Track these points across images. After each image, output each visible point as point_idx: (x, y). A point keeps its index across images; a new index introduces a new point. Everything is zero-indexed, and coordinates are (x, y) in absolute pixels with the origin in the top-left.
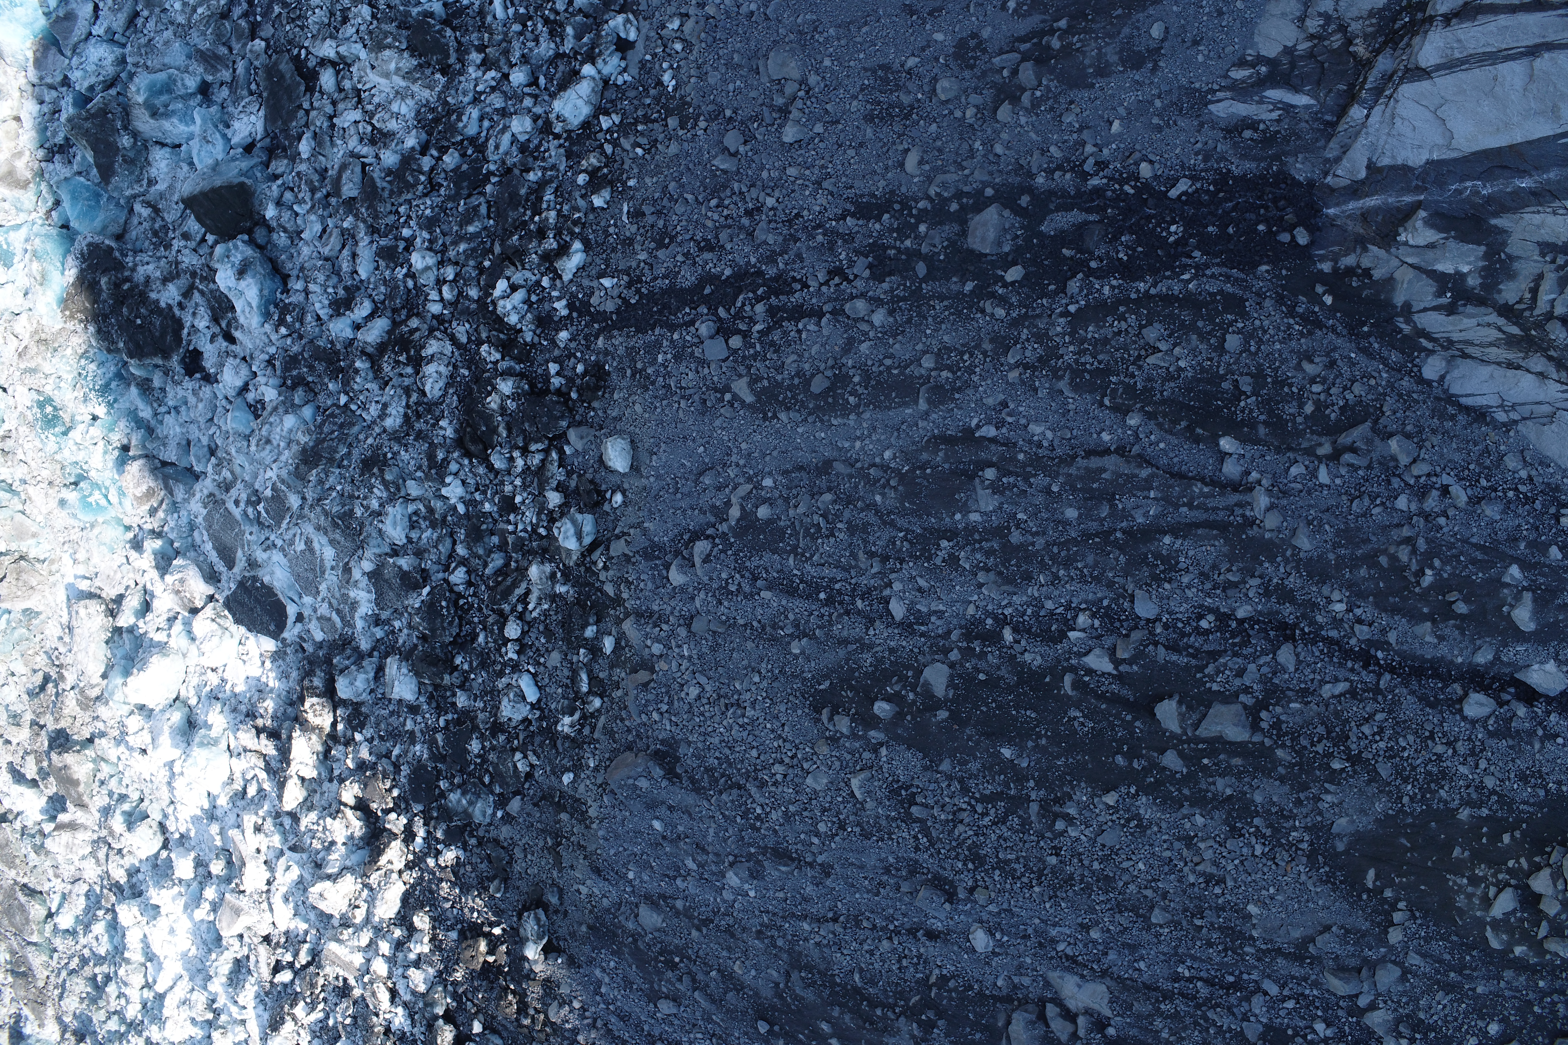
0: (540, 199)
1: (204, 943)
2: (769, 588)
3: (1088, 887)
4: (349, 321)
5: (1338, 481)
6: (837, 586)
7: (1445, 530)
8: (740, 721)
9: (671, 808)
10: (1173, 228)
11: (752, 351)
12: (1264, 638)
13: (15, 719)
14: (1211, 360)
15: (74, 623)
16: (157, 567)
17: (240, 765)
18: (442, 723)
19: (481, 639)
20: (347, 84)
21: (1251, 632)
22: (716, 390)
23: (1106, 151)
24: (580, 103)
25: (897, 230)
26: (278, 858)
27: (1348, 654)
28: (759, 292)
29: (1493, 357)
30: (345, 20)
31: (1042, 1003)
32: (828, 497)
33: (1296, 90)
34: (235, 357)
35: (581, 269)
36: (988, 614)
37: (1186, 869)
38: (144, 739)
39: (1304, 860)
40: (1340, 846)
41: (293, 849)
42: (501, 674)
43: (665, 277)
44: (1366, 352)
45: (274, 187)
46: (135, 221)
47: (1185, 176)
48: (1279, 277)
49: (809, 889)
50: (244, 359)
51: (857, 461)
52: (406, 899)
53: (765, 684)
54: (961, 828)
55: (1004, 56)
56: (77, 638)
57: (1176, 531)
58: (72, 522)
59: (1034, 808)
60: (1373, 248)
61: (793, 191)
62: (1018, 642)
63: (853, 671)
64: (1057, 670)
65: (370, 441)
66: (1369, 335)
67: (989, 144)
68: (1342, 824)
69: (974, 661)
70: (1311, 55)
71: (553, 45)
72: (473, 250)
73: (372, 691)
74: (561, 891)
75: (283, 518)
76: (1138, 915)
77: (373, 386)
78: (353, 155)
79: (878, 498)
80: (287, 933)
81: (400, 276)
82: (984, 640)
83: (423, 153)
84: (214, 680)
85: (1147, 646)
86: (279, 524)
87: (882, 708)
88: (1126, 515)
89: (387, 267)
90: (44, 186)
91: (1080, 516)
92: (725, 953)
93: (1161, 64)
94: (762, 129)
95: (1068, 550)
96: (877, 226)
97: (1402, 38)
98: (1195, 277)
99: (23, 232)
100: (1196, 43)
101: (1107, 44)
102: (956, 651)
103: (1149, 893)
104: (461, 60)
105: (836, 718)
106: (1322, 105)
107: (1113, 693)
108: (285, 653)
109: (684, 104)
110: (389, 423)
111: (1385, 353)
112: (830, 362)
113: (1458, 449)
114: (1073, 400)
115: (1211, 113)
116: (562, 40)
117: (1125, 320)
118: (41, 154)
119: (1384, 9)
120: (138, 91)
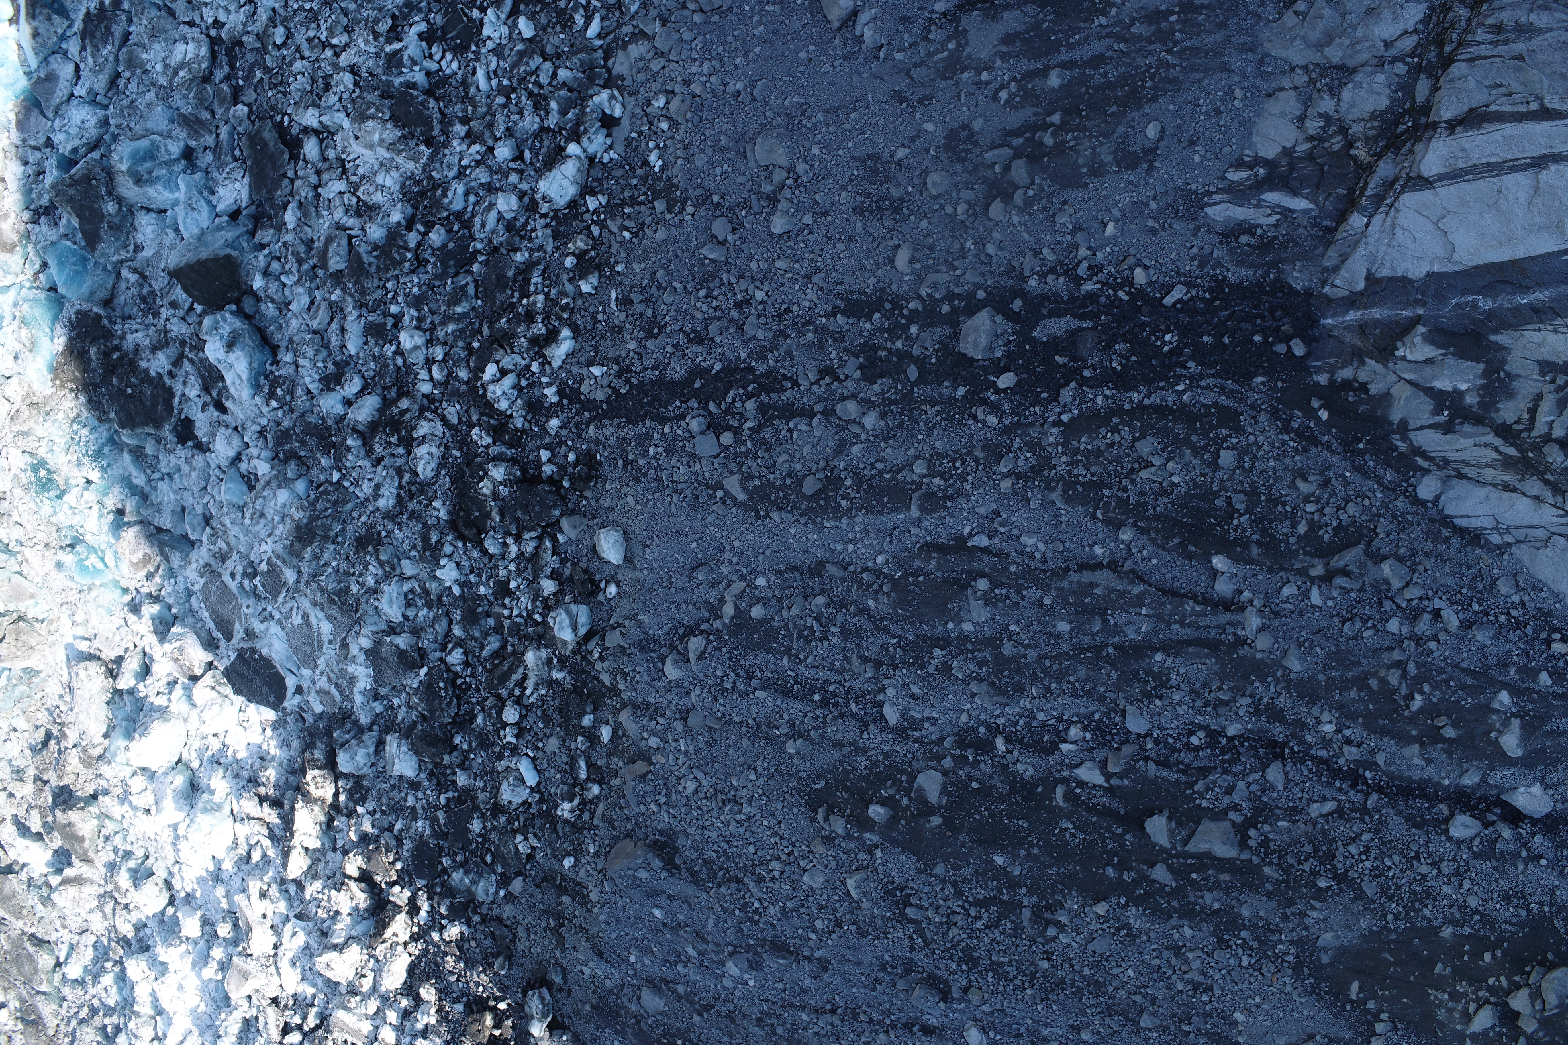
0: (527, 281)
1: (213, 1000)
2: (764, 688)
3: (1078, 993)
4: (339, 397)
5: (1330, 603)
6: (831, 688)
7: (1436, 654)
8: (737, 817)
9: (670, 897)
10: (1168, 337)
11: (743, 449)
12: (1254, 756)
13: (18, 774)
14: (1204, 475)
15: (74, 684)
16: (156, 632)
17: (243, 830)
18: (443, 800)
19: (479, 720)
20: (331, 154)
21: (1241, 750)
22: (708, 486)
23: (1099, 255)
24: (566, 183)
25: (888, 330)
26: (284, 923)
27: (1336, 773)
28: (750, 389)
29: (1489, 478)
30: (327, 87)
32: (821, 600)
33: (1295, 193)
34: (227, 427)
35: (571, 355)
36: (981, 723)
37: (1174, 977)
38: (147, 799)
39: (1290, 972)
40: (1325, 959)
41: (299, 917)
42: (500, 757)
43: (655, 368)
44: (1361, 470)
45: (261, 258)
46: (123, 285)
47: (1180, 283)
48: (1275, 389)
49: (807, 982)
50: (236, 428)
51: (850, 564)
52: (411, 970)
53: (761, 781)
54: (954, 931)
55: (996, 151)
56: (78, 699)
57: (1167, 648)
58: (70, 584)
59: (1026, 914)
60: (1371, 363)
61: (782, 285)
62: (1011, 752)
63: (848, 772)
64: (1049, 781)
65: (364, 519)
66: (1364, 452)
67: (980, 243)
68: (1327, 938)
69: (967, 769)
70: (1310, 156)
71: (537, 119)
72: (462, 331)
73: (372, 765)
74: (564, 971)
75: (279, 592)
76: (1127, 1019)
77: (366, 463)
78: (339, 227)
79: (871, 603)
80: (295, 996)
81: (389, 354)
82: (977, 749)
83: (409, 228)
84: (215, 744)
85: (1138, 761)
86: (275, 598)
87: (876, 812)
88: (1117, 630)
89: (376, 344)
90: (30, 248)
91: (1072, 630)
92: (725, 1039)
93: (1157, 164)
94: (751, 218)
95: (1060, 664)
96: (868, 326)
97: (1404, 143)
98: (1190, 388)
99: (12, 294)
100: (1192, 143)
101: (1101, 144)
102: (949, 758)
103: (1138, 998)
104: (445, 132)
105: (831, 818)
106: (1321, 209)
107: (1104, 806)
108: (286, 722)
109: (672, 186)
110: (382, 503)
111: (1381, 473)
112: (822, 464)
113: (1451, 573)
114: (1067, 513)
115: (1207, 216)
116: (547, 114)
117: (1119, 432)
118: (27, 215)
119: (1386, 111)
120: (121, 158)
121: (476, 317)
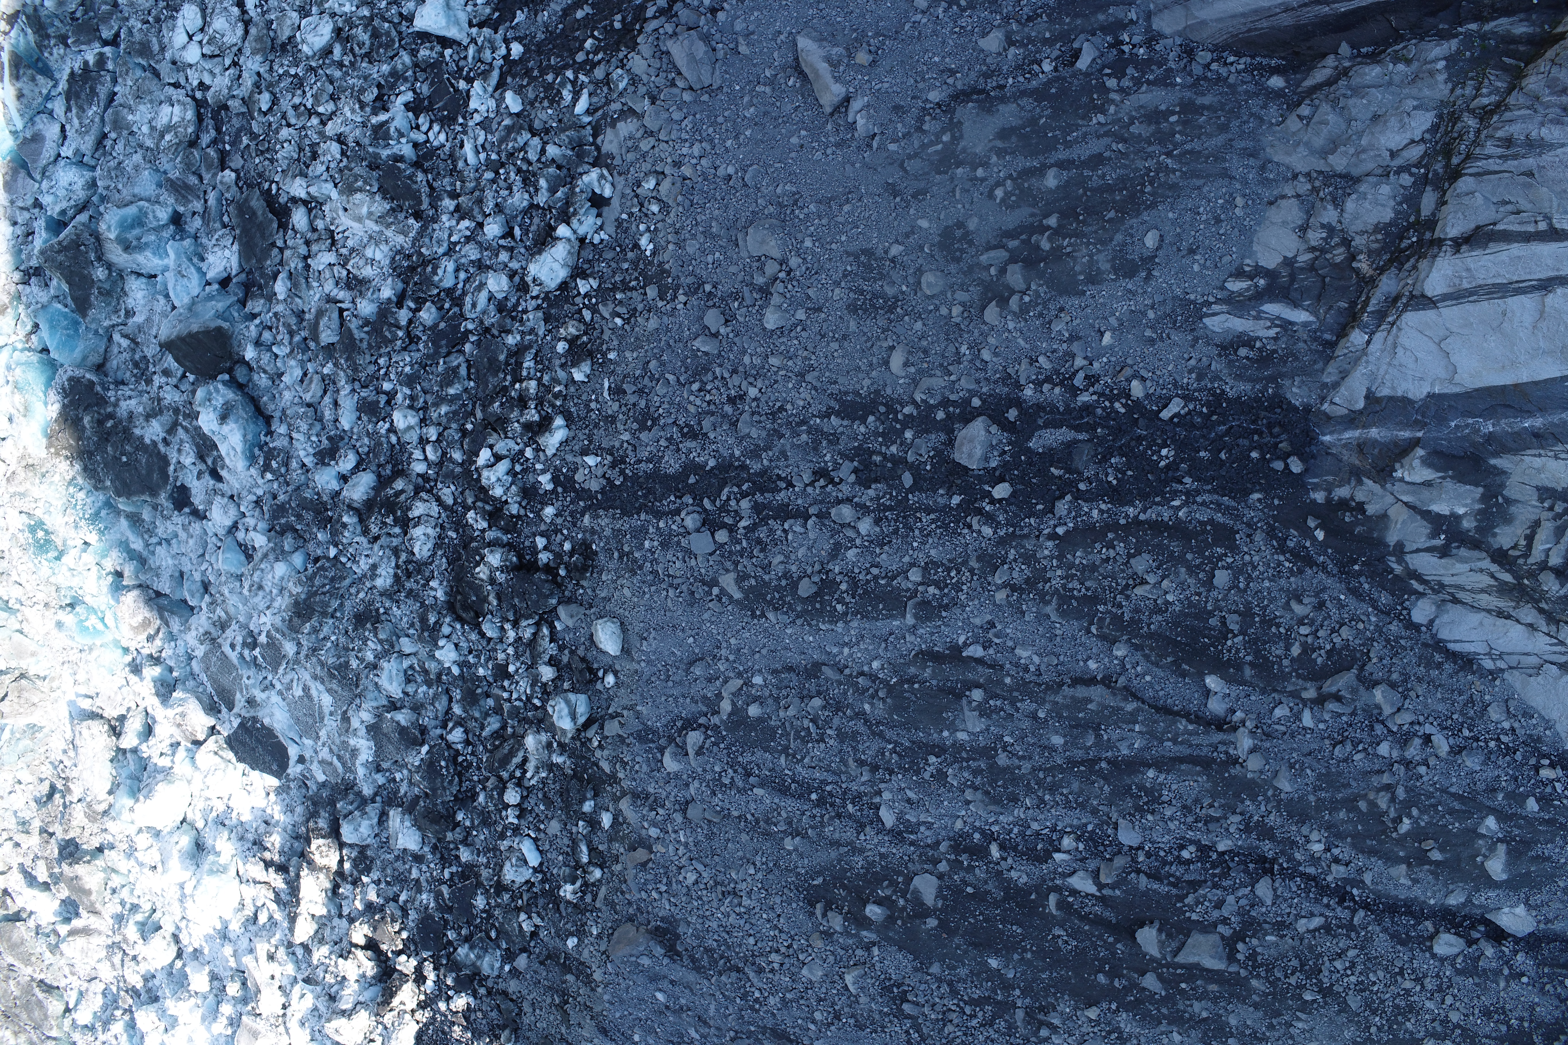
0: (519, 365)
2: (762, 785)
4: (334, 473)
5: (1322, 726)
6: (828, 788)
7: (1425, 779)
8: (737, 910)
9: (672, 982)
10: (1164, 452)
11: (738, 548)
12: (1244, 871)
13: (24, 825)
14: (1199, 594)
15: (78, 740)
16: (157, 694)
17: (249, 892)
18: (447, 875)
19: (481, 798)
20: (320, 224)
21: (1231, 865)
22: (704, 583)
23: (1096, 365)
24: (556, 266)
25: (883, 435)
26: (292, 986)
27: (1324, 890)
28: (744, 487)
29: (1483, 604)
30: (315, 156)
32: (817, 702)
33: (1295, 304)
34: (223, 495)
35: (565, 442)
36: (976, 829)
38: (153, 857)
41: (307, 980)
42: (502, 836)
43: (649, 461)
44: (1355, 592)
45: (252, 328)
46: (115, 350)
47: (1177, 395)
48: (1271, 507)
50: (232, 497)
51: (846, 667)
52: (420, 1037)
53: (760, 876)
54: (949, 1028)
55: (993, 254)
56: (82, 756)
57: (1160, 764)
58: (70, 643)
59: (1020, 1014)
60: (1368, 482)
61: (776, 382)
62: (1005, 859)
63: (846, 871)
64: (1043, 889)
65: (362, 595)
66: (1360, 574)
67: (975, 348)
69: (962, 874)
70: (1311, 267)
71: (526, 196)
72: (455, 413)
73: (376, 835)
75: (280, 664)
77: (363, 540)
78: (330, 300)
79: (867, 707)
81: (383, 431)
82: (972, 854)
83: (400, 305)
84: (220, 807)
85: (1130, 873)
86: (275, 670)
87: (873, 911)
88: (1110, 745)
89: (370, 421)
90: (21, 309)
91: (1066, 743)
93: (1155, 273)
94: (743, 310)
95: (1054, 776)
96: (862, 429)
97: (1408, 258)
98: (1186, 503)
100: (1192, 252)
101: (1099, 251)
102: (944, 863)
104: (434, 206)
105: (830, 914)
106: (1322, 322)
107: (1096, 915)
108: (289, 787)
109: (663, 272)
110: (379, 582)
111: (1375, 595)
112: (817, 567)
113: (1443, 700)
114: (1062, 627)
115: (1206, 327)
116: (537, 190)
117: (1114, 548)
118: (17, 276)
119: (1390, 224)
120: (109, 227)
121: (469, 399)
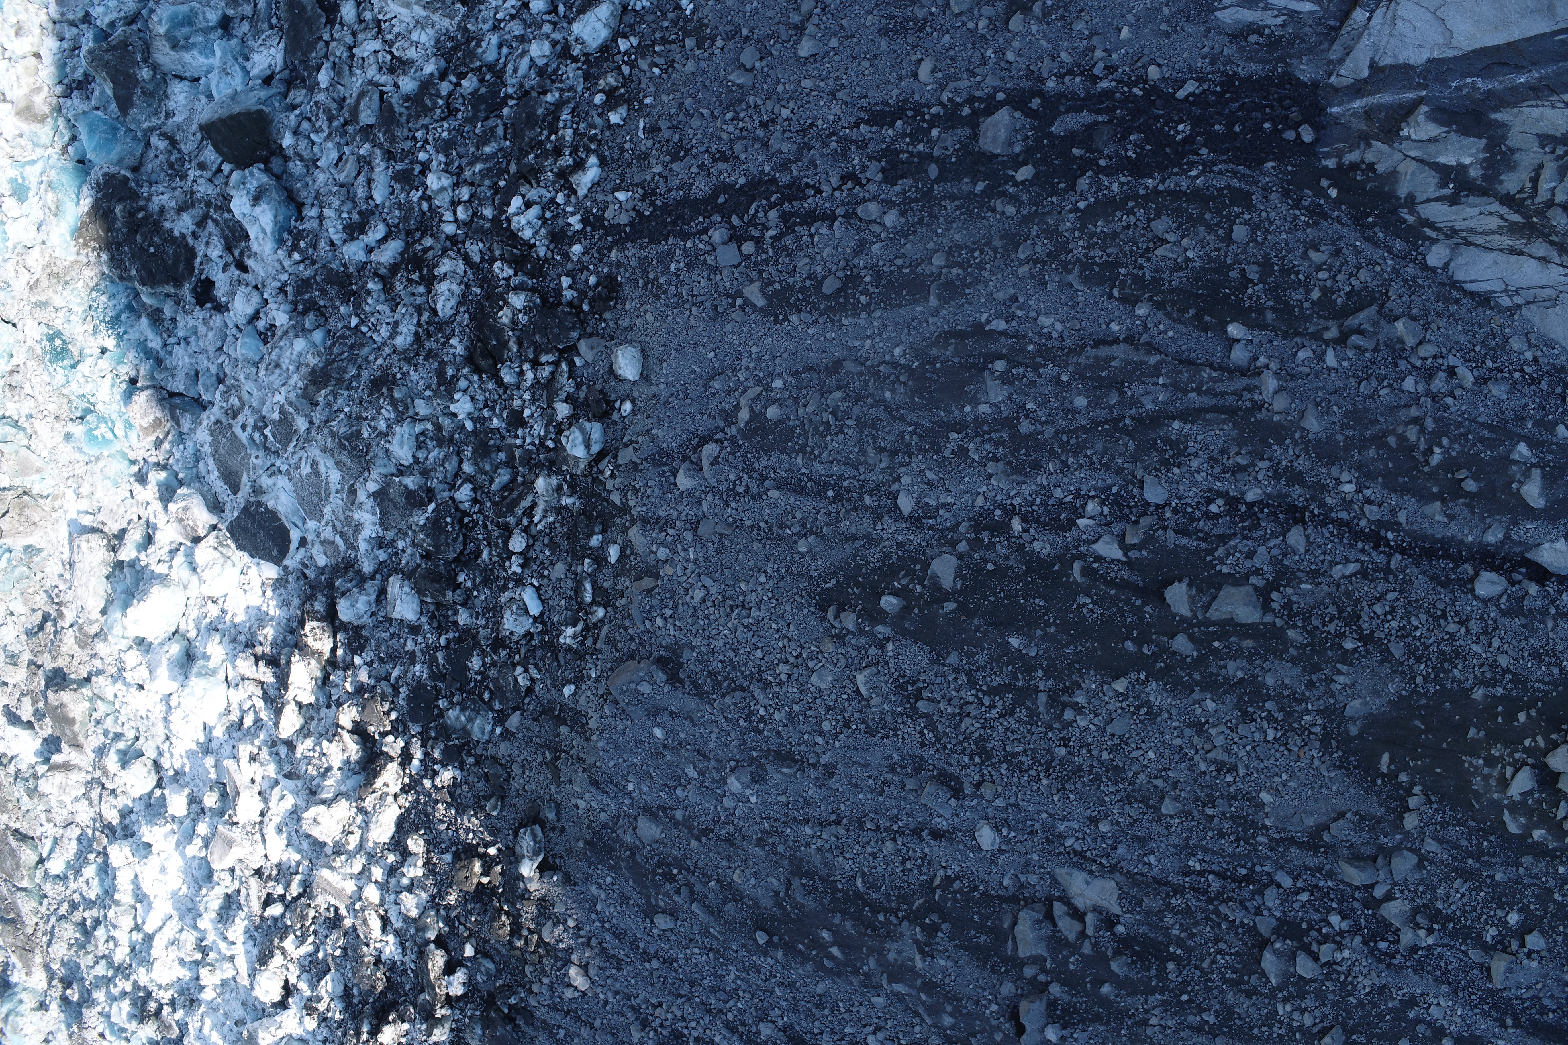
0: (557, 119)
1: (195, 879)
2: (777, 488)
3: (1097, 779)
4: (362, 245)
5: (1345, 364)
6: (845, 484)
7: (1453, 409)
9: (673, 715)
10: (1181, 127)
11: (764, 256)
12: (1274, 521)
13: (13, 659)
14: (1218, 250)
15: (75, 558)
16: (161, 499)
17: (237, 696)
18: (443, 642)
19: (485, 555)
20: (368, 16)
21: (1261, 516)
22: (728, 296)
23: (1115, 56)
24: (599, 25)
26: (272, 788)
27: (1358, 535)
28: (773, 199)
29: (1495, 244)
31: (1049, 902)
32: (837, 395)
34: (247, 285)
35: (596, 184)
36: (996, 505)
37: (1197, 757)
38: (142, 674)
39: (1317, 744)
40: (1354, 730)
41: (288, 776)
42: (504, 588)
43: (679, 188)
44: (1372, 241)
45: (292, 117)
46: (152, 153)
47: (1192, 78)
48: (1285, 173)
49: (812, 792)
50: (256, 286)
51: (867, 359)
52: (400, 823)
53: (771, 584)
54: (968, 721)
56: (77, 573)
57: (1184, 416)
58: (78, 456)
59: (1042, 698)
60: (1377, 144)
61: (808, 102)
62: (1027, 531)
63: (860, 567)
64: (1065, 559)
65: (380, 361)
66: (1373, 225)
67: (1000, 52)
68: (1355, 706)
69: (982, 552)
72: (489, 170)
73: (373, 614)
74: (558, 807)
75: (290, 441)
76: (1148, 807)
77: (384, 308)
78: (372, 84)
79: (888, 394)
80: (279, 865)
81: (415, 199)
82: (992, 531)
83: (442, 78)
84: (214, 611)
85: (1157, 530)
86: (285, 447)
87: (889, 602)
88: (1135, 402)
89: (403, 190)
90: (61, 122)
91: (1089, 404)
92: (724, 863)
94: (778, 46)
95: (1077, 438)
96: (890, 133)
98: (1202, 173)
99: (39, 167)
102: (964, 542)
103: (1159, 782)
105: (842, 615)
106: (1326, 11)
107: (1122, 579)
108: (287, 581)
109: (701, 25)
110: (399, 341)
111: (1391, 243)
112: (842, 264)
113: (1464, 332)
114: (1083, 293)
115: (1217, 19)
117: (1134, 214)
118: (59, 89)
120: (160, 23)
121: (504, 157)
